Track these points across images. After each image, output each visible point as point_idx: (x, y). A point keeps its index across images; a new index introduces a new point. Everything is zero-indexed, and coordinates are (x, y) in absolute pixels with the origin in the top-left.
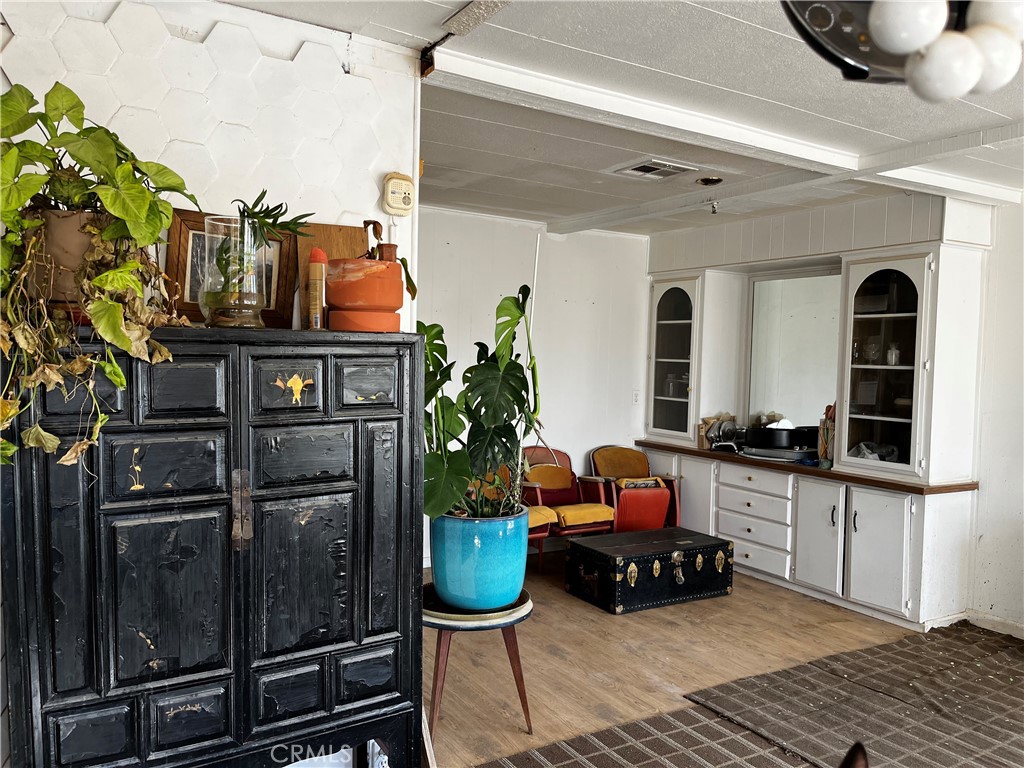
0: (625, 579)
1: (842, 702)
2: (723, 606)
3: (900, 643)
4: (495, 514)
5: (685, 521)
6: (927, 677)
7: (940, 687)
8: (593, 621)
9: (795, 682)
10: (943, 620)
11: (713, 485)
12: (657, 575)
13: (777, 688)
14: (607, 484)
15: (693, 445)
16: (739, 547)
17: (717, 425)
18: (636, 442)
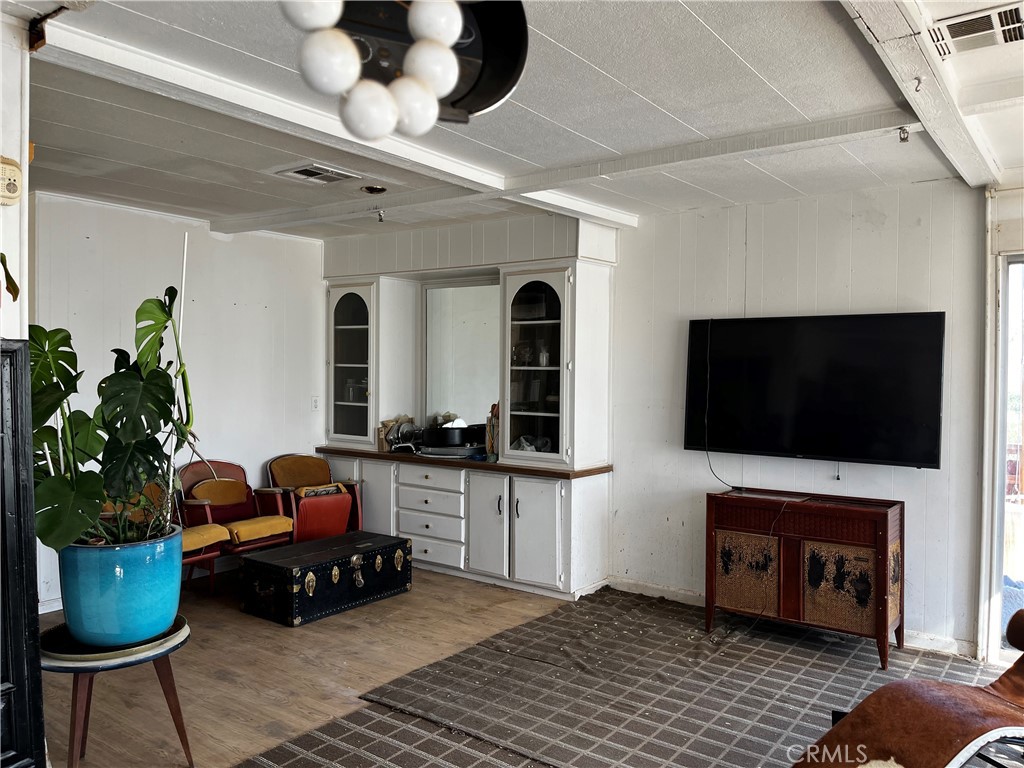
0: (302, 590)
1: (504, 675)
2: (402, 603)
3: (555, 613)
4: (142, 538)
5: (367, 524)
6: (574, 640)
7: (585, 647)
8: (268, 637)
9: (464, 664)
10: (588, 588)
11: (393, 486)
12: (336, 581)
13: (448, 672)
14: (286, 495)
15: (373, 449)
16: (417, 544)
17: (396, 428)
18: (317, 449)
